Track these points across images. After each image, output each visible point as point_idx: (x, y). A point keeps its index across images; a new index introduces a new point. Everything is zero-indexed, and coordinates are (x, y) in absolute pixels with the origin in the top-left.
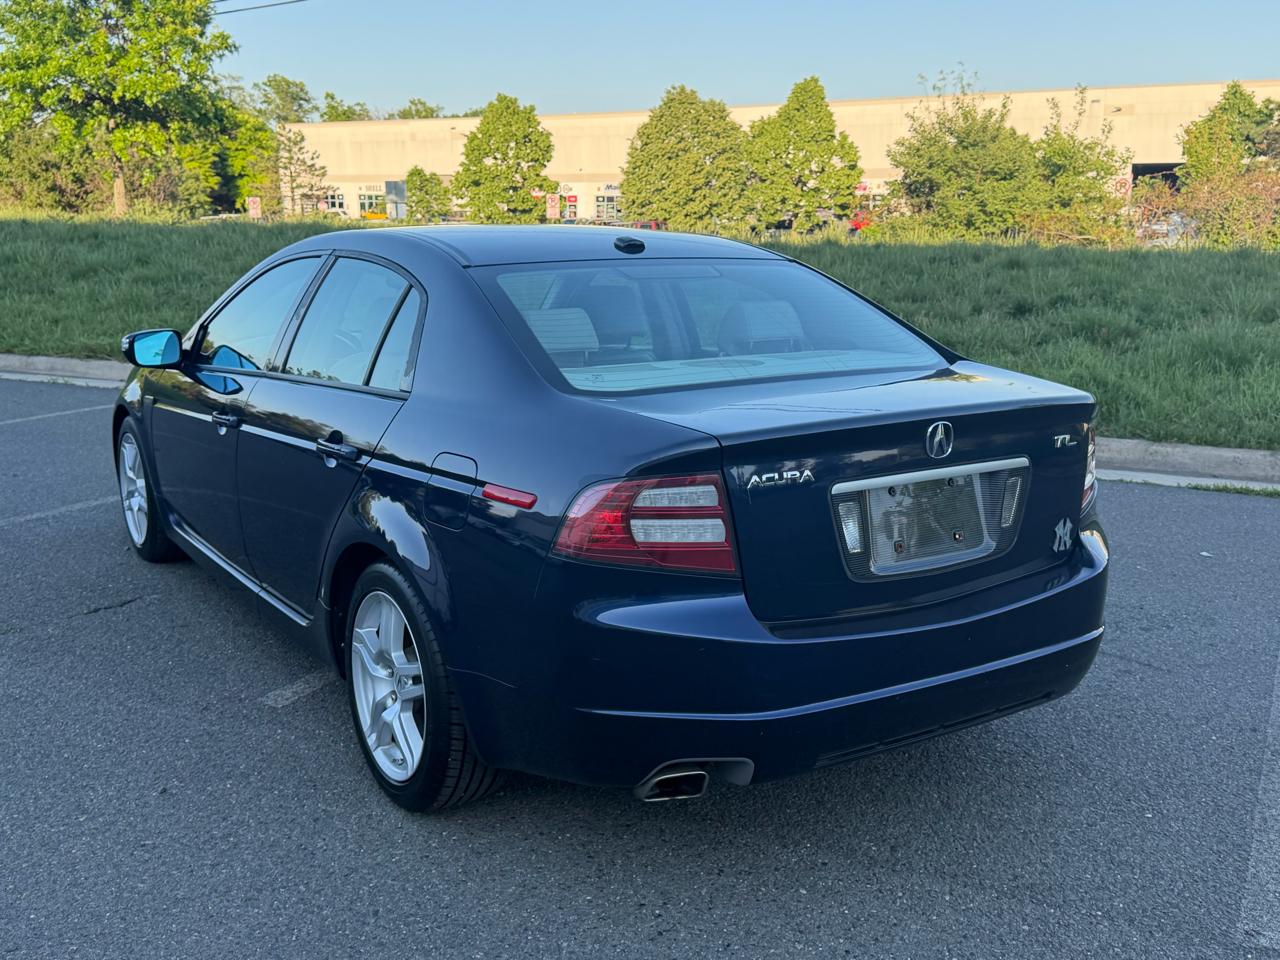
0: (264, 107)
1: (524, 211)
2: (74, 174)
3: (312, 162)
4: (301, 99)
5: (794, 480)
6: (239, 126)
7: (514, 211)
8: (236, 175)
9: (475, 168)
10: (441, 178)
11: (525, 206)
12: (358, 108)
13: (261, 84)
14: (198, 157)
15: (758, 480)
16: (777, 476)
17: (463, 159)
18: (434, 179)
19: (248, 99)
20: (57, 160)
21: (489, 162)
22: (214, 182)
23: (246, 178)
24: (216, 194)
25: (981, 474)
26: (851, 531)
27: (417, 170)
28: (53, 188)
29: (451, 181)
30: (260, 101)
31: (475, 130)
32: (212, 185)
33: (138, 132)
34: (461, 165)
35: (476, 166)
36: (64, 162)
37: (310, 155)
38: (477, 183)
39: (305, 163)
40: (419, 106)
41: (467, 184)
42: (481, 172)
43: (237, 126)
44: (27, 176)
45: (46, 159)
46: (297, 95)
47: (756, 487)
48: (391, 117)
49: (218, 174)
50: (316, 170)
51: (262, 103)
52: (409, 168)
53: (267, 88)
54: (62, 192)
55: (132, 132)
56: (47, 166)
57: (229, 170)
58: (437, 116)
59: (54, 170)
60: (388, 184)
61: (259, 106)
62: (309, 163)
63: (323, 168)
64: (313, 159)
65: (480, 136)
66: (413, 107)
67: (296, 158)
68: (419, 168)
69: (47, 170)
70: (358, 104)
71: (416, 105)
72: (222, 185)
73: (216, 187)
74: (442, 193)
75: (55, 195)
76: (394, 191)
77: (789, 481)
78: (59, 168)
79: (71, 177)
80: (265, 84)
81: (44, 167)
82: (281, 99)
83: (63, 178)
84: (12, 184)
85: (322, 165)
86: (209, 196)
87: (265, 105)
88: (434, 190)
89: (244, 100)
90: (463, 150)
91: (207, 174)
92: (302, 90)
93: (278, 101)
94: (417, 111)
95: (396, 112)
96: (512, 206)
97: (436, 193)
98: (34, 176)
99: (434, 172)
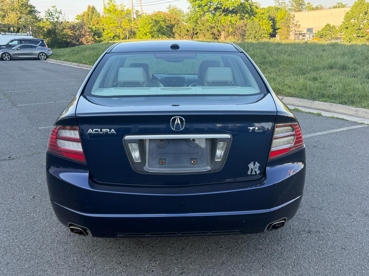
0: (291, 8)
1: (362, 37)
2: (218, 30)
3: (296, 23)
4: (302, 5)
5: (107, 133)
6: (257, 14)
7: (359, 37)
8: (278, 28)
9: (347, 23)
10: (336, 27)
11: (363, 35)
12: (319, 6)
13: (291, 1)
14: (267, 23)
15: (91, 131)
16: (99, 130)
17: (343, 20)
18: (334, 27)
19: (286, 6)
20: (214, 26)
21: (352, 21)
22: (271, 30)
23: (280, 29)
24: (271, 34)
25: (206, 139)
26: (136, 155)
27: (328, 24)
28: (212, 34)
29: (338, 28)
30: (290, 6)
31: (349, 11)
32: (270, 31)
33: (229, 17)
34: (342, 22)
35: (347, 22)
36: (216, 26)
37: (296, 21)
38: (347, 28)
39: (294, 24)
40: (340, 5)
41: (344, 28)
42: (349, 24)
43: (256, 13)
44: (206, 31)
45: (212, 26)
46: (301, 4)
47: (90, 134)
48: (330, 8)
49: (272, 28)
50: (297, 26)
51: (290, 7)
52: (326, 24)
53: (293, 2)
54: (215, 35)
55: (227, 17)
56: (212, 28)
57: (276, 27)
58: (346, 7)
59: (213, 29)
60: (308, 29)
61: (290, 8)
62: (295, 24)
63: (300, 25)
64: (297, 22)
65: (350, 13)
66: (338, 5)
67: (291, 22)
68: (329, 24)
69: (212, 29)
70: (319, 5)
71: (339, 4)
72: (273, 31)
73: (271, 32)
74: (336, 31)
75: (213, 36)
76: (309, 31)
77: (105, 133)
78: (214, 28)
79: (217, 30)
80: (292, 1)
81: (211, 28)
82: (296, 5)
83: (215, 31)
84: (203, 33)
85: (299, 24)
86: (269, 35)
87: (291, 7)
88: (333, 31)
89: (285, 6)
90: (344, 17)
91: (269, 28)
92: (303, 2)
93: (295, 6)
94: (339, 6)
95: (332, 7)
96: (358, 35)
97: (333, 32)
98: (208, 30)
99: (334, 24)
